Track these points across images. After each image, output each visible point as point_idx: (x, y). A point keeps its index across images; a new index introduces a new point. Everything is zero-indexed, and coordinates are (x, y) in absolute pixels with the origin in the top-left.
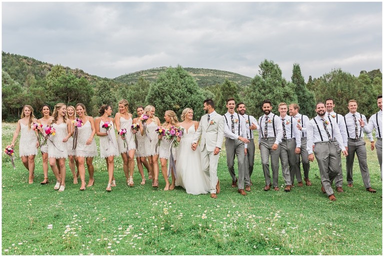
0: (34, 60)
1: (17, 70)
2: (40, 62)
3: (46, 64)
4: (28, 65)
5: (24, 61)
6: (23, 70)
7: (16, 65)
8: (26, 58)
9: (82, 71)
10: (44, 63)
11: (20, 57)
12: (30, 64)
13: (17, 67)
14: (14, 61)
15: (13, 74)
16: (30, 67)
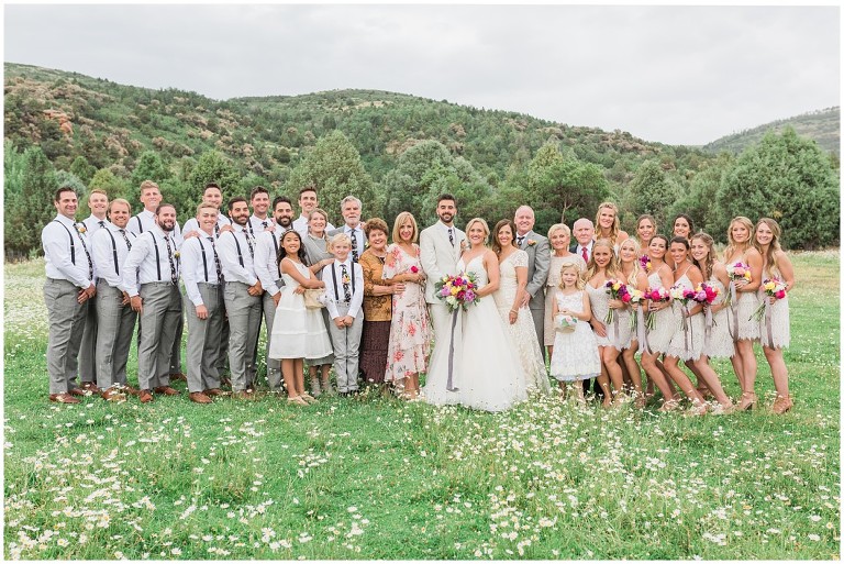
0: (530, 119)
1: (498, 144)
2: (543, 123)
3: (555, 124)
4: (519, 130)
5: (512, 122)
6: (509, 142)
7: (497, 133)
8: (514, 116)
9: (627, 136)
10: (549, 124)
11: (503, 114)
12: (522, 128)
13: (498, 138)
14: (493, 124)
15: (490, 151)
16: (521, 134)
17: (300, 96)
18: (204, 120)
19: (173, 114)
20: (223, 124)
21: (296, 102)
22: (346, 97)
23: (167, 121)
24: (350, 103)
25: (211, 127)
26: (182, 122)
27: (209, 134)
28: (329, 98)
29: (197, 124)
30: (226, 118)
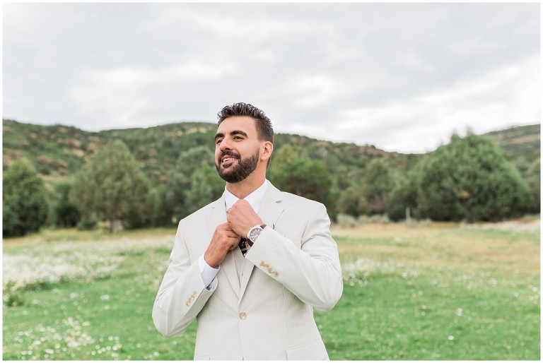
0: (306, 138)
3: (324, 141)
5: (294, 140)
10: (320, 141)
11: (288, 135)
17: (150, 128)
18: (77, 143)
19: (55, 140)
20: (92, 146)
21: (145, 131)
22: (181, 126)
23: (51, 145)
24: (184, 130)
25: (83, 148)
26: (61, 146)
27: (80, 153)
28: (169, 127)
29: (71, 146)
30: (94, 142)
